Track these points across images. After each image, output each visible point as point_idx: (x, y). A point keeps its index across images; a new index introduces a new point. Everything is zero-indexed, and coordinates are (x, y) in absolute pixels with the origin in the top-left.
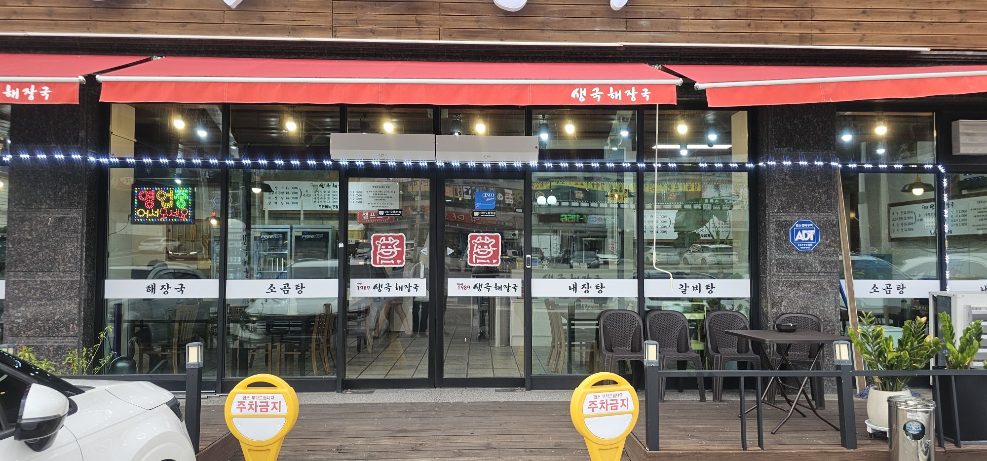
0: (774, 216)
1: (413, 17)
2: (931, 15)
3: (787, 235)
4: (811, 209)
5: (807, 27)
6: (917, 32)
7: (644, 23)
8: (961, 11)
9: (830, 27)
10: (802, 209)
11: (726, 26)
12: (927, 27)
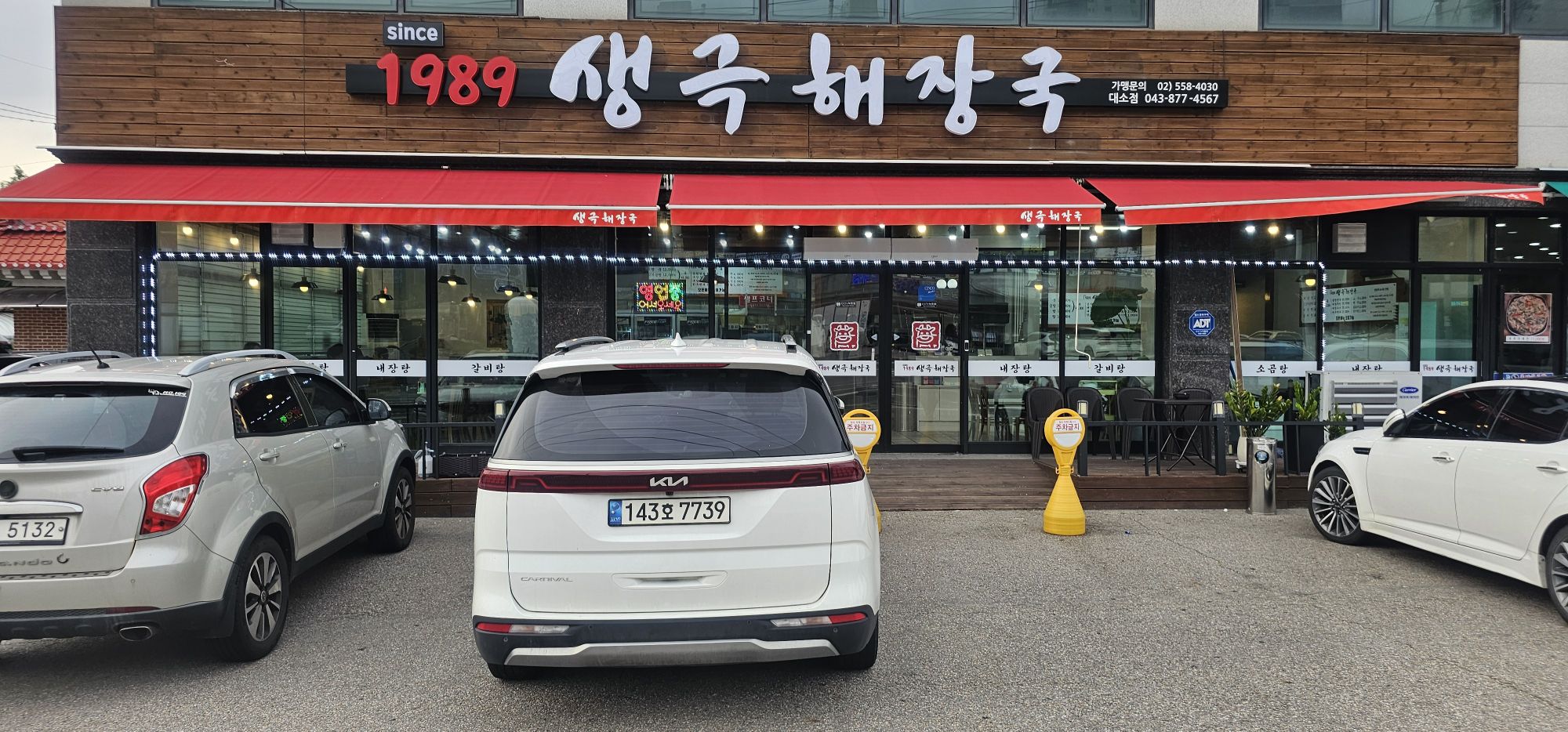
0: (1177, 307)
1: (876, 139)
2: (1315, 135)
3: (1187, 323)
4: (1208, 302)
5: (1208, 146)
6: (1302, 149)
7: (1071, 142)
8: (1340, 131)
9: (1228, 146)
10: (1200, 301)
11: (1139, 145)
12: (1310, 145)
